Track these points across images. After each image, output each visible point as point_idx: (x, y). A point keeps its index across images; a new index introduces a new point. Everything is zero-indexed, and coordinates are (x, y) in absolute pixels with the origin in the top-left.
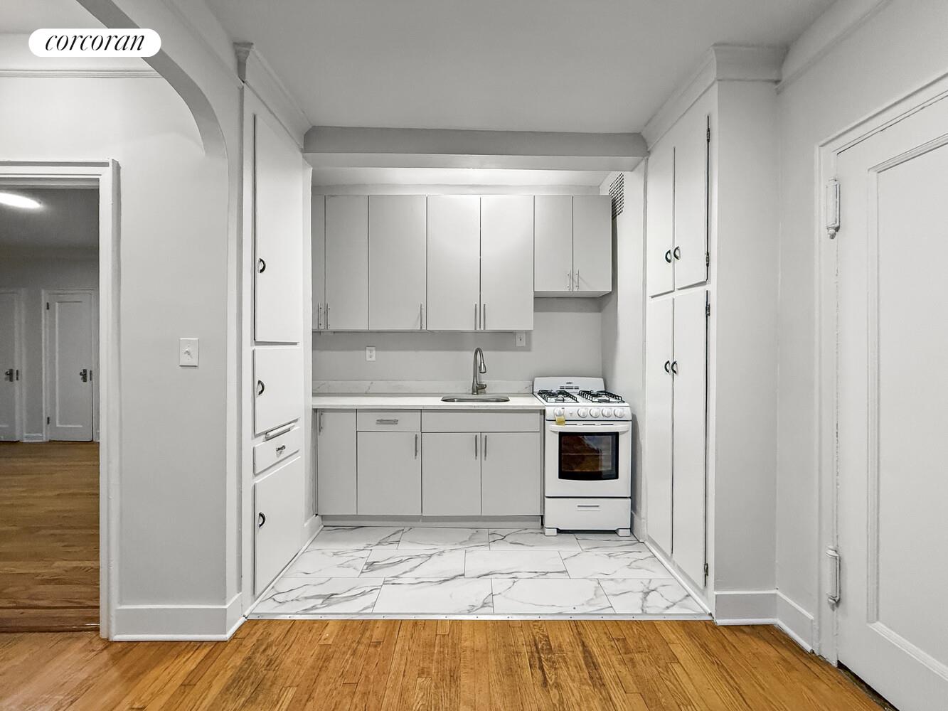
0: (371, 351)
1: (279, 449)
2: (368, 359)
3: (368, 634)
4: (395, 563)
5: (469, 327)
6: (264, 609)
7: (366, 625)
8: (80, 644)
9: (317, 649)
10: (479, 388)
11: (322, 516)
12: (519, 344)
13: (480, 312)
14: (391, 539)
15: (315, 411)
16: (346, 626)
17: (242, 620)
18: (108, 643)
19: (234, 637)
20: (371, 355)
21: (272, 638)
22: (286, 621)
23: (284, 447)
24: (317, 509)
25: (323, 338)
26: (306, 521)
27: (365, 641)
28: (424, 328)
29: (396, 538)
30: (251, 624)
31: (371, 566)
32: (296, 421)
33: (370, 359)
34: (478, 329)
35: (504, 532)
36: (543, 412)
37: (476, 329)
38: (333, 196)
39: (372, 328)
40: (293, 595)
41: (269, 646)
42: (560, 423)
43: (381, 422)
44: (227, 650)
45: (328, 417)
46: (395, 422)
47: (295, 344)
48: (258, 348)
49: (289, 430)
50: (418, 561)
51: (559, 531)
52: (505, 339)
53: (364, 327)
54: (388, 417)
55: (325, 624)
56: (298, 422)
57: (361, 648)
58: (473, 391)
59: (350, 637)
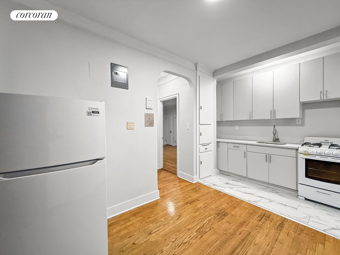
0: (237, 126)
1: (206, 149)
2: (236, 129)
3: (219, 193)
4: (234, 185)
5: (268, 117)
6: (201, 181)
7: (220, 192)
8: (175, 176)
9: (208, 191)
10: (276, 140)
11: (220, 170)
12: (297, 123)
13: (273, 112)
14: (237, 180)
15: (217, 142)
16: (215, 190)
17: (197, 182)
18: (178, 177)
19: (195, 183)
20: (237, 128)
21: (201, 186)
22: (204, 185)
23: (207, 148)
24: (218, 167)
25: (219, 123)
26: (214, 169)
27: (218, 194)
28: (251, 119)
29: (238, 181)
30: (198, 183)
31: (227, 183)
32: (211, 143)
33: (237, 129)
34: (272, 118)
35: (278, 191)
36: (297, 150)
37: (271, 118)
38: (224, 84)
39: (234, 120)
40: (207, 182)
41: (200, 187)
42: (305, 155)
43: (234, 147)
44: (193, 185)
45: (220, 144)
46: (238, 147)
47: (211, 124)
48: (200, 126)
49: (209, 145)
50: (242, 187)
51: (306, 199)
52: (289, 122)
53: (232, 120)
54: (237, 145)
55: (211, 188)
56: (211, 144)
57: (217, 195)
58: (273, 141)
59: (215, 192)
